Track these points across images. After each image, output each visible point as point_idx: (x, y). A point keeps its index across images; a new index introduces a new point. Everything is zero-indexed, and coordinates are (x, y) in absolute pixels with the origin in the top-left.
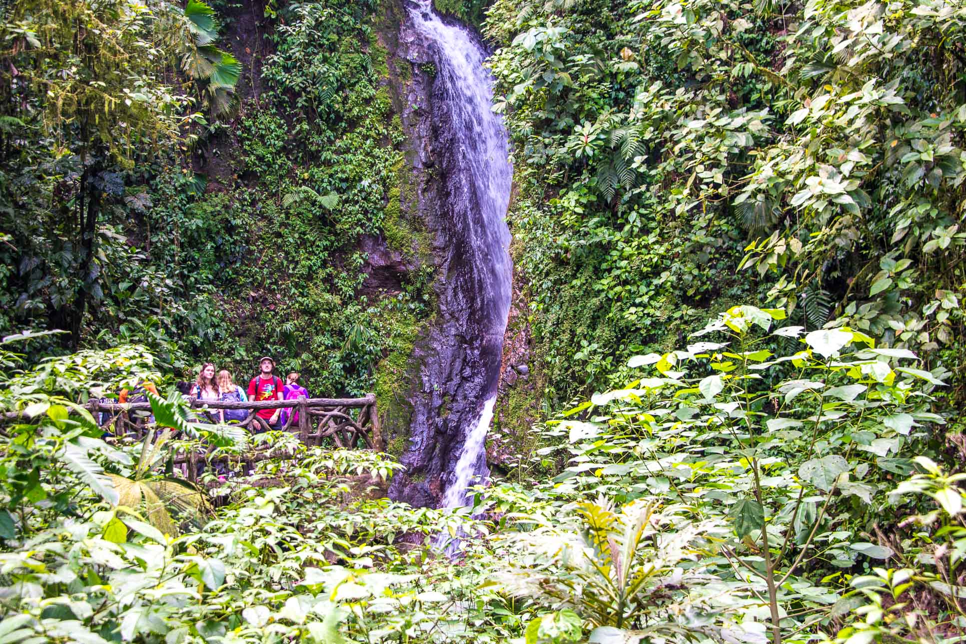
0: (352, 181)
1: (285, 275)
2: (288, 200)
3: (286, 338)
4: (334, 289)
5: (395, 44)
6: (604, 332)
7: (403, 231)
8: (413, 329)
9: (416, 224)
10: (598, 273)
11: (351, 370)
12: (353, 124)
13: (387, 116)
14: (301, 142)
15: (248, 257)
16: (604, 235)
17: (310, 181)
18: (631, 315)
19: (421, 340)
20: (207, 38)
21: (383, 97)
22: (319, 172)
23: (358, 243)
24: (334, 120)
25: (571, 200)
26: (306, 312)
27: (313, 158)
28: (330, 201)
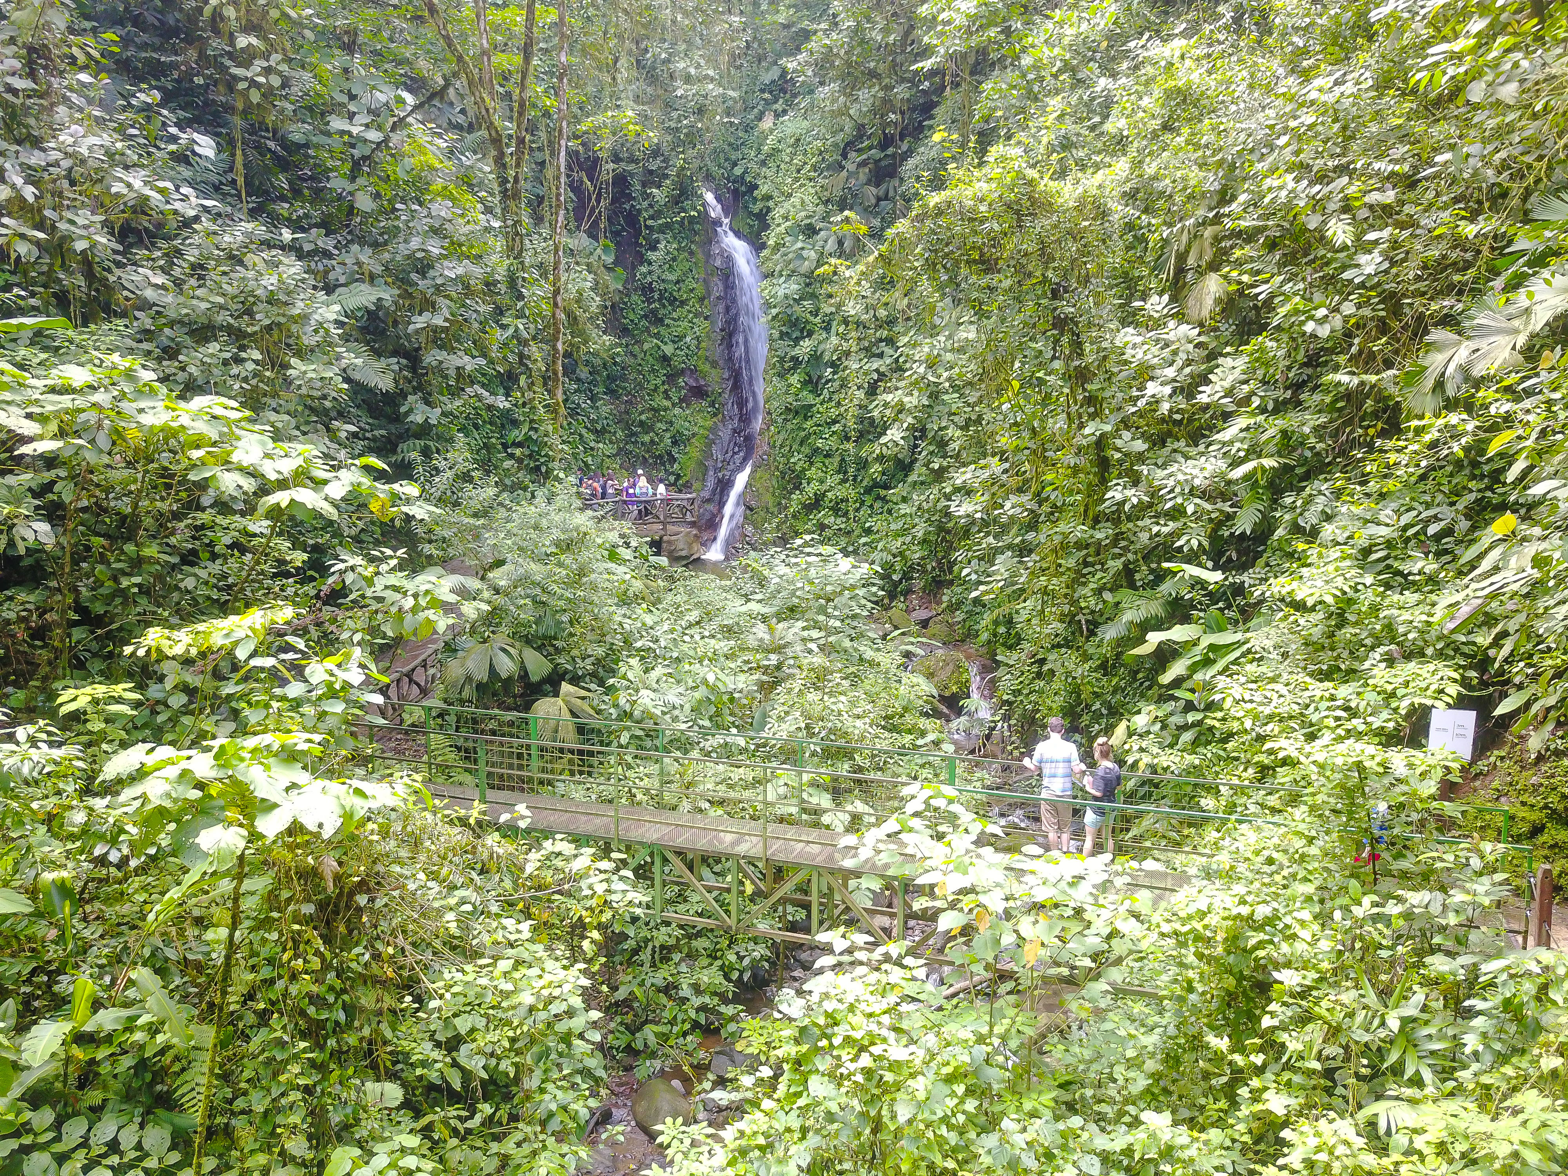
0: (681, 338)
1: (642, 388)
2: (646, 346)
3: (642, 424)
4: (668, 398)
5: (708, 256)
6: (806, 450)
7: (706, 367)
8: (709, 423)
9: (714, 364)
10: (806, 418)
11: (675, 443)
12: (683, 303)
13: (702, 300)
14: (654, 312)
15: (623, 378)
16: (810, 399)
17: (657, 336)
18: (820, 443)
19: (713, 430)
20: (609, 259)
21: (700, 290)
22: (663, 331)
23: (682, 372)
24: (673, 301)
25: (795, 379)
26: (653, 409)
27: (660, 321)
28: (668, 349)
